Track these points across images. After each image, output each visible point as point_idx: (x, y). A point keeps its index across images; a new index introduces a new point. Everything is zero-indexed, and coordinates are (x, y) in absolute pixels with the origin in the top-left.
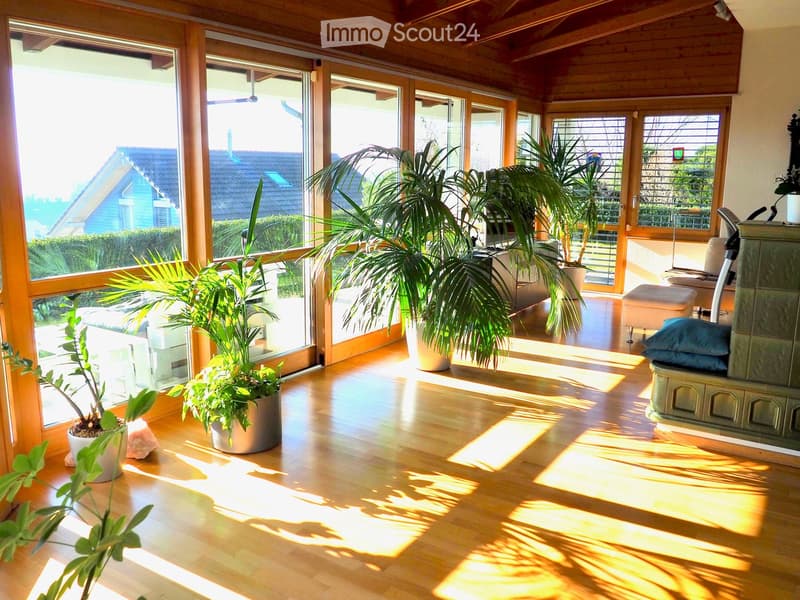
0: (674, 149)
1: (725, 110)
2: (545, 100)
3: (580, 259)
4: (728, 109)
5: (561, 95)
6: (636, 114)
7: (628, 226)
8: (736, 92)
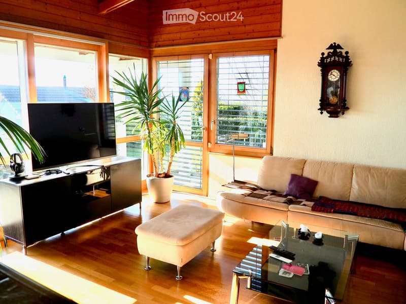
0: (238, 83)
1: (273, 51)
2: (150, 46)
3: (168, 170)
4: (275, 50)
5: (159, 43)
6: (210, 56)
7: (209, 144)
8: (280, 36)
